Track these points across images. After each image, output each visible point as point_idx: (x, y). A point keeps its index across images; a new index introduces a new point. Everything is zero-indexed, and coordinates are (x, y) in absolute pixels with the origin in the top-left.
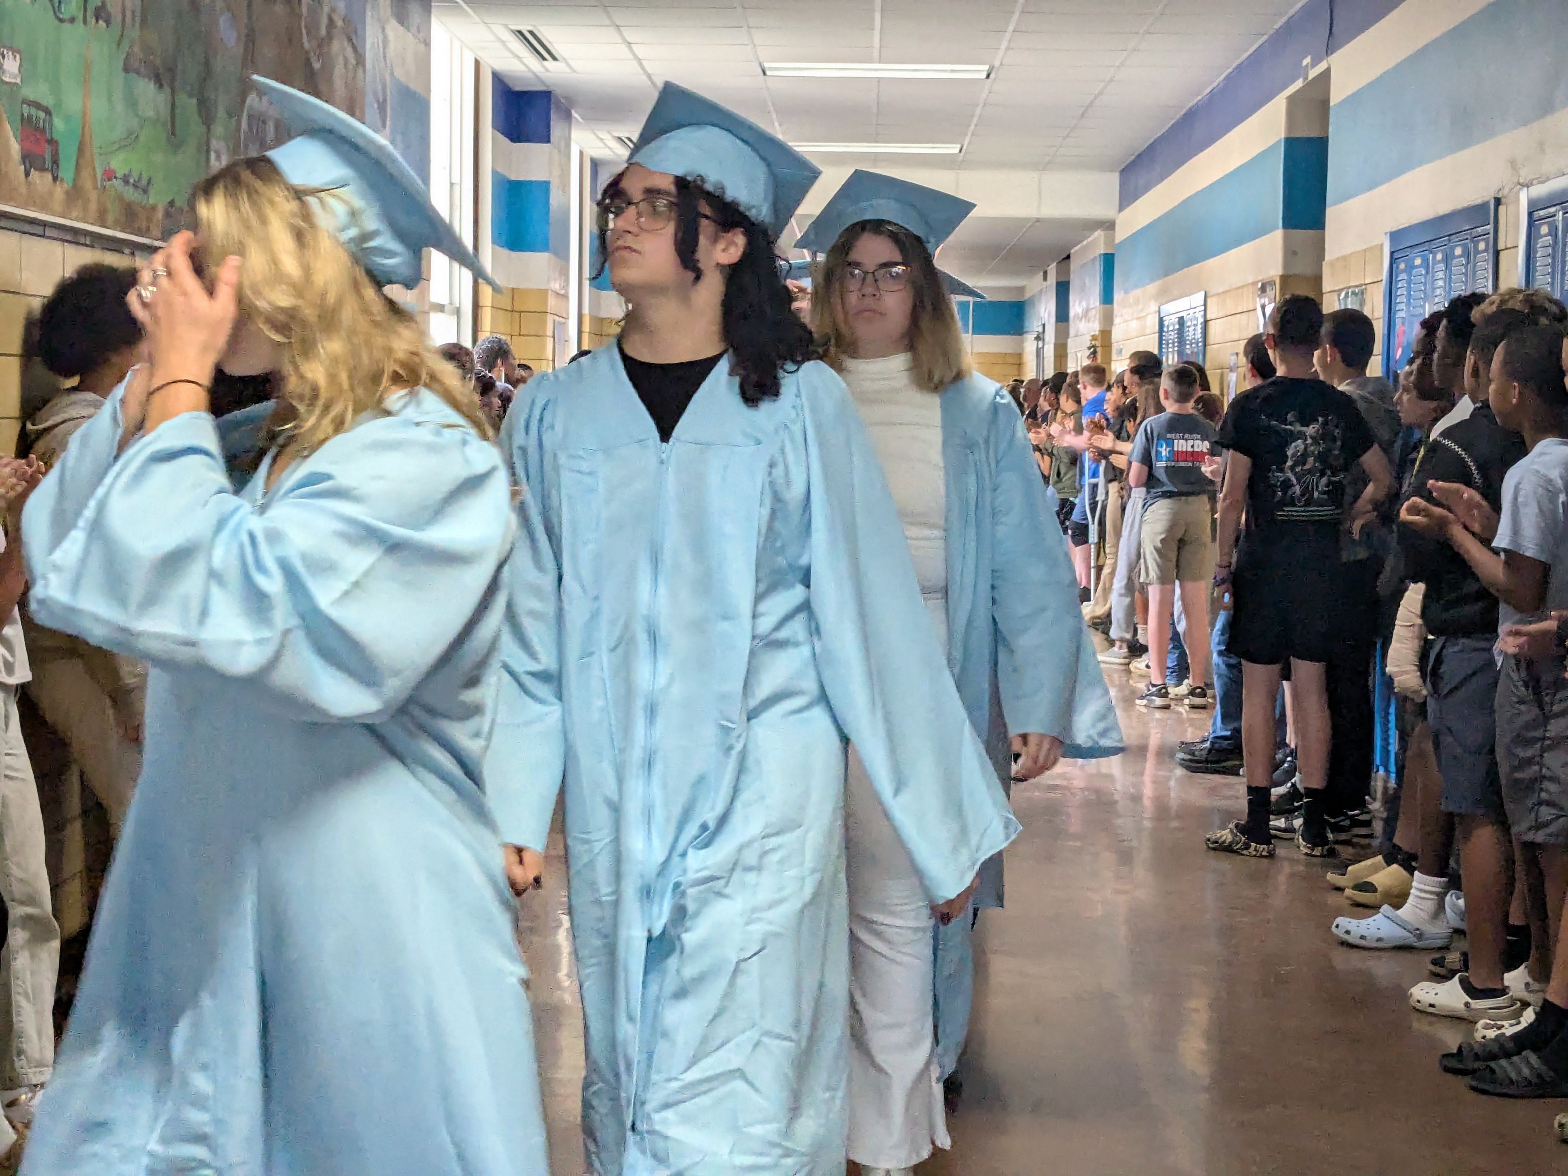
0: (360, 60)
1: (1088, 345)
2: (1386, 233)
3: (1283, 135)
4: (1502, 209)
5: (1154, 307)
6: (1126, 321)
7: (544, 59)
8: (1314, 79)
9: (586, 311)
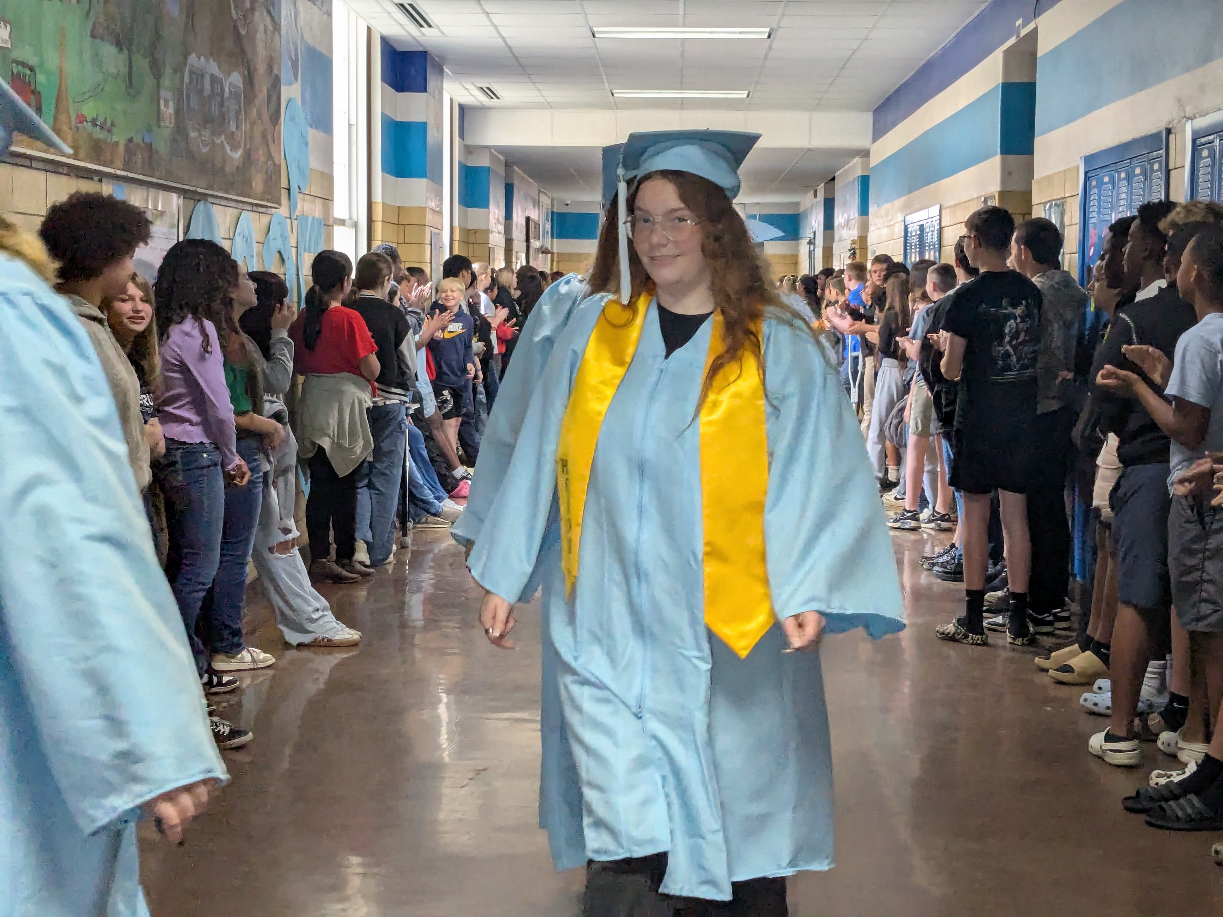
0: (277, 27)
1: (849, 248)
2: (1081, 157)
3: (1000, 82)
4: (1172, 137)
5: (900, 217)
6: (878, 229)
7: (421, 26)
8: (1024, 37)
9: (456, 224)
